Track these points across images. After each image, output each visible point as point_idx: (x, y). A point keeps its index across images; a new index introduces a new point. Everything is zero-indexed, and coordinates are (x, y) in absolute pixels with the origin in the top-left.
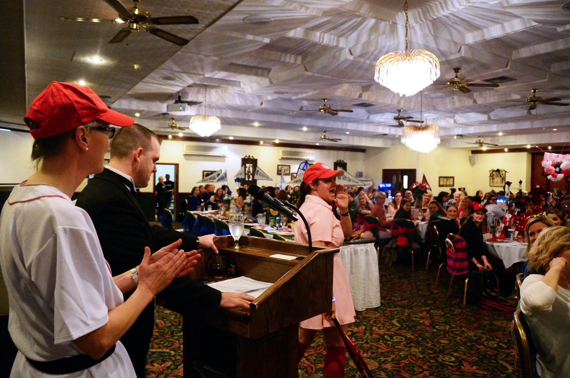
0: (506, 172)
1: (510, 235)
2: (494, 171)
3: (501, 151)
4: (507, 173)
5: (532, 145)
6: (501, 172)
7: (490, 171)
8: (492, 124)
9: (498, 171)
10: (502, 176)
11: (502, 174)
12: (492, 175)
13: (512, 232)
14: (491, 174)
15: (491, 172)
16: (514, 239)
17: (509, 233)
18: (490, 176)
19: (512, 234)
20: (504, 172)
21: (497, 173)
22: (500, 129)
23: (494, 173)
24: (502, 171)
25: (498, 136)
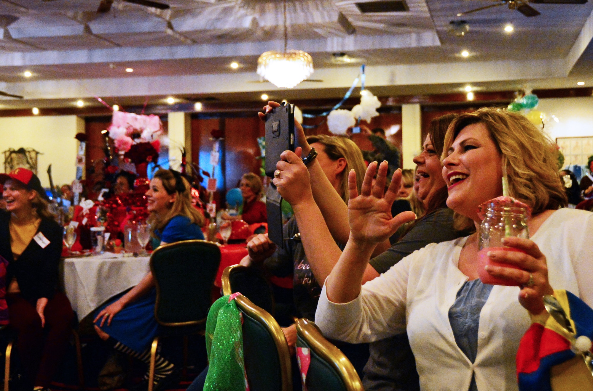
0: (37, 153)
1: (96, 241)
2: (14, 152)
3: (27, 112)
4: (39, 156)
5: (86, 100)
6: (27, 154)
7: (5, 152)
8: (12, 50)
9: (22, 151)
10: (30, 161)
11: (31, 158)
12: (9, 160)
13: (99, 233)
14: (6, 159)
15: (8, 154)
16: (105, 249)
17: (95, 236)
18: (5, 163)
19: (99, 238)
20: (33, 155)
21: (21, 155)
22: (28, 63)
23: (14, 155)
24: (29, 152)
25: (22, 79)
